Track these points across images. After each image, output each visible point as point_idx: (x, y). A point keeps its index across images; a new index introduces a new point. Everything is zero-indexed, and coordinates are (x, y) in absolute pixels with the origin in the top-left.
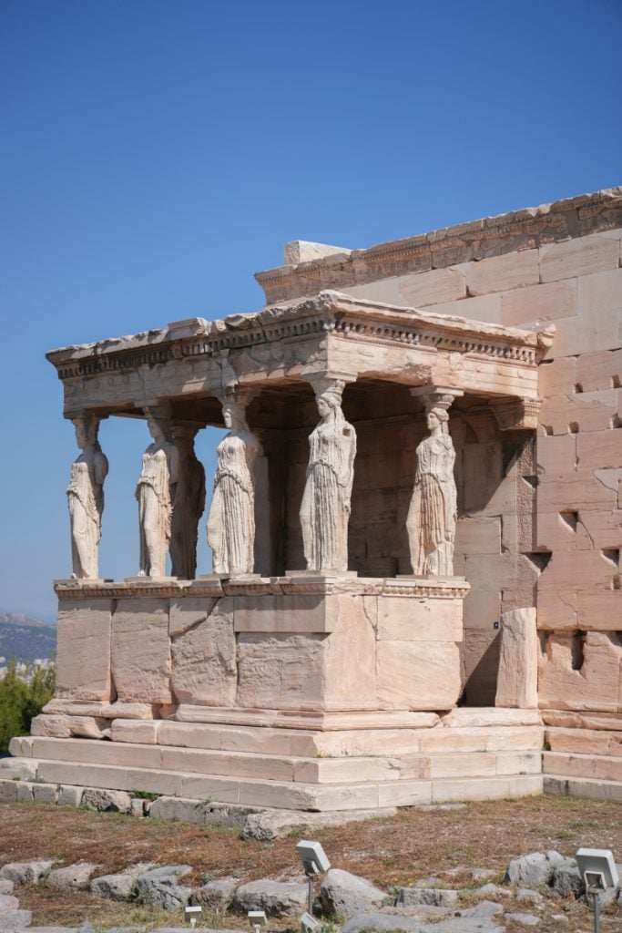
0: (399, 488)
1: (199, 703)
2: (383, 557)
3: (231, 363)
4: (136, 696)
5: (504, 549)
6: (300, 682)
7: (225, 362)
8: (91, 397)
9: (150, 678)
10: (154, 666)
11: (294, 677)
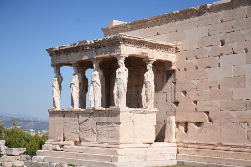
0: (139, 85)
1: (87, 141)
2: (135, 103)
3: (95, 52)
4: (70, 139)
5: (167, 101)
6: (113, 136)
7: (94, 52)
8: (58, 61)
9: (74, 134)
10: (75, 131)
11: (112, 134)
